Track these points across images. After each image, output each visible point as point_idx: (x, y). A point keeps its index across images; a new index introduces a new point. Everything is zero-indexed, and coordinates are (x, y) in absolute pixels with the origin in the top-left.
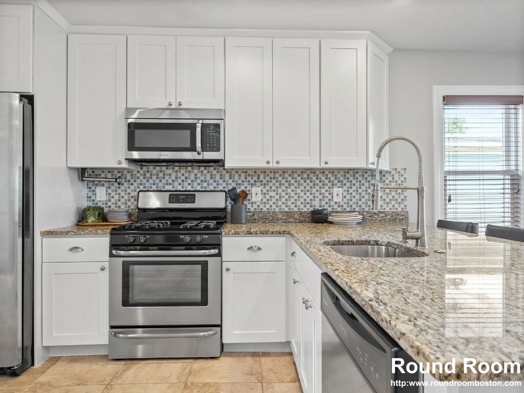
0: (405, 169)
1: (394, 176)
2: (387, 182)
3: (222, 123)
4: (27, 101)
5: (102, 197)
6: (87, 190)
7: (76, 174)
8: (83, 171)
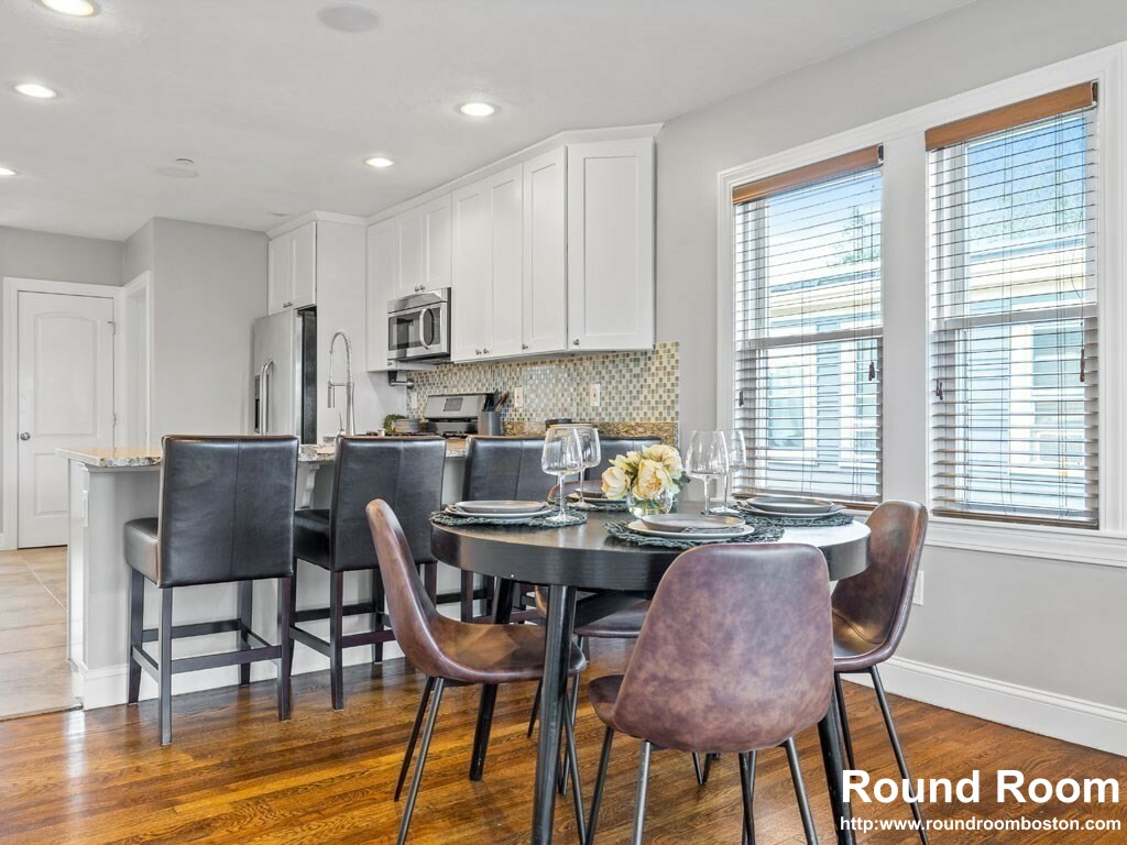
0: (677, 344)
1: (661, 357)
2: (653, 370)
3: (444, 307)
4: (312, 313)
5: (414, 405)
6: (405, 397)
7: (385, 378)
8: (392, 375)
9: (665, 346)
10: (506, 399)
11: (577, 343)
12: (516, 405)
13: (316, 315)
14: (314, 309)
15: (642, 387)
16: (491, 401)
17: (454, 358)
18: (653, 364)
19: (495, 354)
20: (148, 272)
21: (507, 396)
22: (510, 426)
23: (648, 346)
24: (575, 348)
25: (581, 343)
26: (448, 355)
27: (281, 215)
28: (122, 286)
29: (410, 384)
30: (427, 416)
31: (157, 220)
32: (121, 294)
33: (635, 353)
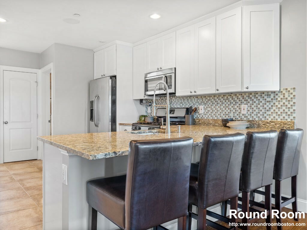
0: (294, 88)
1: (284, 94)
2: (279, 99)
3: (173, 75)
4: (114, 78)
5: (149, 111)
6: (145, 108)
7: (139, 102)
8: (141, 101)
9: (287, 89)
10: (196, 110)
11: (247, 88)
12: (200, 112)
13: (116, 79)
14: (115, 77)
15: (272, 106)
16: (189, 111)
17: (177, 95)
18: (279, 97)
19: (198, 93)
20: (52, 63)
21: (196, 109)
22: (197, 120)
23: (277, 89)
24: (246, 90)
25: (249, 88)
26: (175, 93)
27: (103, 42)
28: (40, 69)
29: (150, 104)
30: (157, 115)
31: (56, 44)
32: (40, 72)
33: (268, 92)
